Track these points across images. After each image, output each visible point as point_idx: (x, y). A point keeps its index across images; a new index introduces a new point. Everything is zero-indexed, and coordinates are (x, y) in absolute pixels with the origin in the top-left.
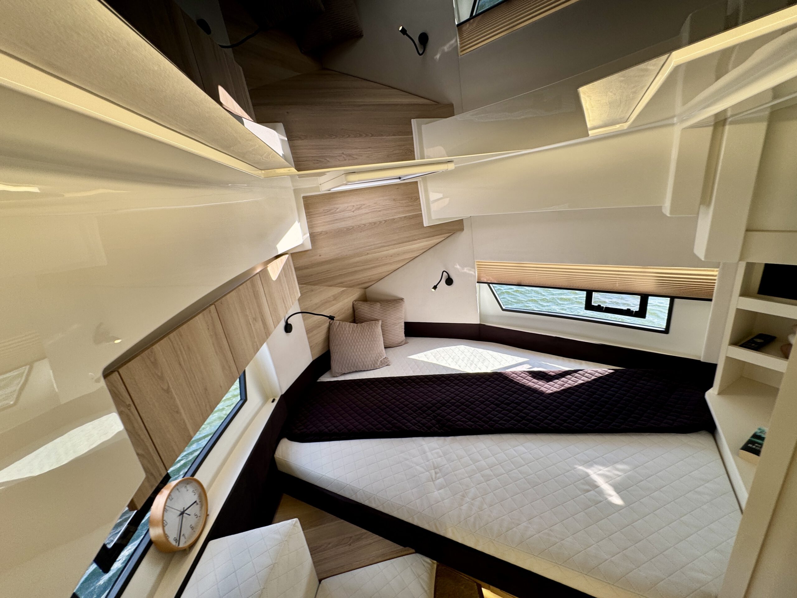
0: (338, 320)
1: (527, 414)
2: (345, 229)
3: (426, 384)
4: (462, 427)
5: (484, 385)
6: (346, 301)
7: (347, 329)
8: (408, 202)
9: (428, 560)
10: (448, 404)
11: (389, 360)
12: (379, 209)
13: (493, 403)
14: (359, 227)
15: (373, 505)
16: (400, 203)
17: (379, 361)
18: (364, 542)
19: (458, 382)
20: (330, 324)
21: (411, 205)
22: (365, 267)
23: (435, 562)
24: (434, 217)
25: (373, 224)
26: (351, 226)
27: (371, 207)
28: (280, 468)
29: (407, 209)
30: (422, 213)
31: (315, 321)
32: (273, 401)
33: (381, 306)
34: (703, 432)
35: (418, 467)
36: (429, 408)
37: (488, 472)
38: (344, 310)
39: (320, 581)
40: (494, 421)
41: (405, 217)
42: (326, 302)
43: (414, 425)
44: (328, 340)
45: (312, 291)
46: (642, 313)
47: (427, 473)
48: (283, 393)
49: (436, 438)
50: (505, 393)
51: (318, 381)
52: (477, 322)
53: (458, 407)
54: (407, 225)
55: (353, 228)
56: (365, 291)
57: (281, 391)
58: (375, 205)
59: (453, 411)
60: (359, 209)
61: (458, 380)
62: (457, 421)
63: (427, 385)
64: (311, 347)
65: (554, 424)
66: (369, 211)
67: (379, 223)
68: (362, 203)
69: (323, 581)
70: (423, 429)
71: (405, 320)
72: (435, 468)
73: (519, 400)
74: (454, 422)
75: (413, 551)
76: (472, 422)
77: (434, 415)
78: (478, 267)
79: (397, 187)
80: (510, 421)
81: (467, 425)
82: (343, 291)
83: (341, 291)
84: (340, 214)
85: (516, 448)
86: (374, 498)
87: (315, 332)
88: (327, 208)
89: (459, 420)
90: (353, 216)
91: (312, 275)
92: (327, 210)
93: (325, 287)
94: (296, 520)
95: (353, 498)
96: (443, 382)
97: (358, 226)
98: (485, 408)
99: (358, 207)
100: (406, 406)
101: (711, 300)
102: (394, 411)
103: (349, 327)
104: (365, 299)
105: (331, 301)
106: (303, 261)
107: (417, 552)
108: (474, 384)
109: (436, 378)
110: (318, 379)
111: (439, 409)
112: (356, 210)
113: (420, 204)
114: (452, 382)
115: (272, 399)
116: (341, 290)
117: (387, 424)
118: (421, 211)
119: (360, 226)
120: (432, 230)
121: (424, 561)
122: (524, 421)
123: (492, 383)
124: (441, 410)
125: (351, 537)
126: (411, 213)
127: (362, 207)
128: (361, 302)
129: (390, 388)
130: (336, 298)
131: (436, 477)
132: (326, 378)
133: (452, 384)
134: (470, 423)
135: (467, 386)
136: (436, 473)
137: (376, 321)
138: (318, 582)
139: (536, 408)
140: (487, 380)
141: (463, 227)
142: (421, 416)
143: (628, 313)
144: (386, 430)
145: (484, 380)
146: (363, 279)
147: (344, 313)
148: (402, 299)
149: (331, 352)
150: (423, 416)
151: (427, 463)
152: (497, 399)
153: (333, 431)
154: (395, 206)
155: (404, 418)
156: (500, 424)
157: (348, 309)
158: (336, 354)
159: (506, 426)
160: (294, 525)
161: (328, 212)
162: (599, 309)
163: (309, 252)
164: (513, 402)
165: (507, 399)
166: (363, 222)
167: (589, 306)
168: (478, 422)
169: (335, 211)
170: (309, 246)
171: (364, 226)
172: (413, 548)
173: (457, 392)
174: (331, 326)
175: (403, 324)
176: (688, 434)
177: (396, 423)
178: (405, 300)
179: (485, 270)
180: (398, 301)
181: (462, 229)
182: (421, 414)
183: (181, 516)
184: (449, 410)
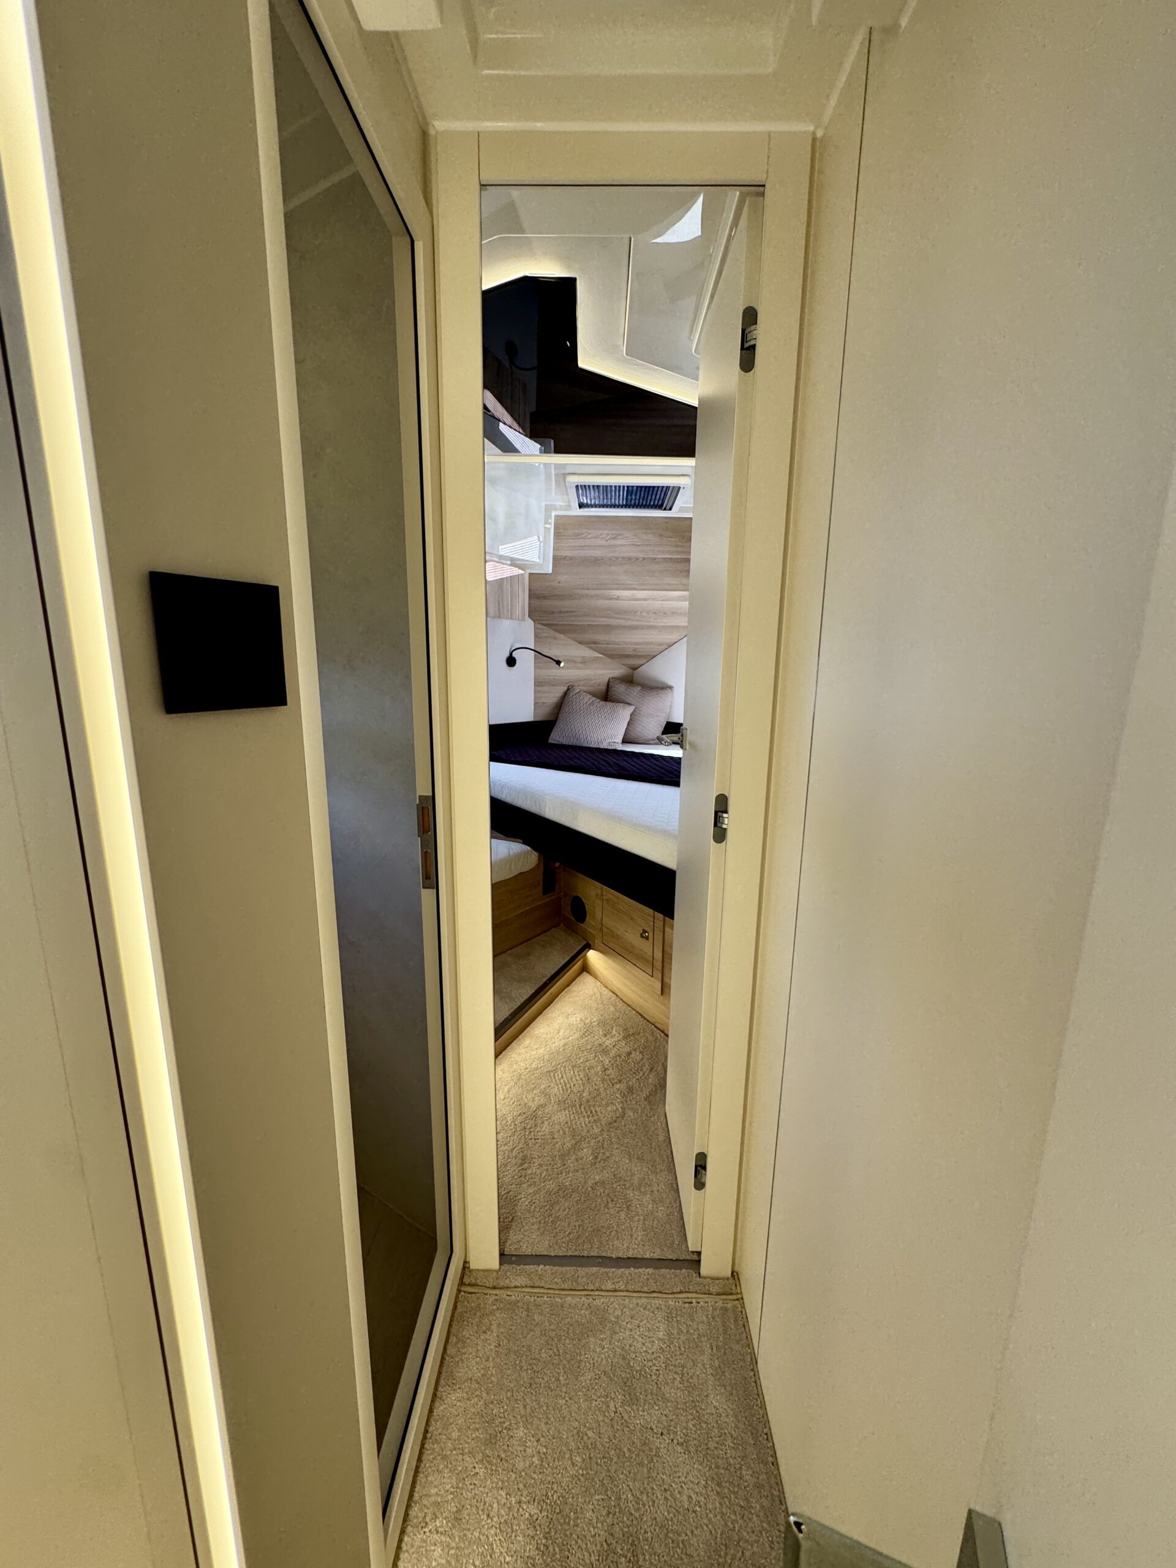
2: (593, 559)
6: (600, 672)
7: (592, 703)
16: (666, 540)
20: (568, 689)
21: (681, 546)
31: (550, 676)
38: (594, 681)
41: (669, 558)
45: (555, 638)
55: (602, 559)
64: (535, 703)
67: (635, 559)
82: (597, 657)
83: (595, 657)
87: (546, 688)
91: (553, 613)
93: (574, 642)
97: (608, 559)
103: (593, 700)
105: (578, 662)
106: (540, 588)
119: (611, 559)
126: (675, 555)
130: (585, 661)
147: (592, 686)
149: (558, 719)
157: (599, 685)
158: (561, 720)
163: (548, 576)
170: (550, 569)
171: (615, 559)
180: (664, 688)
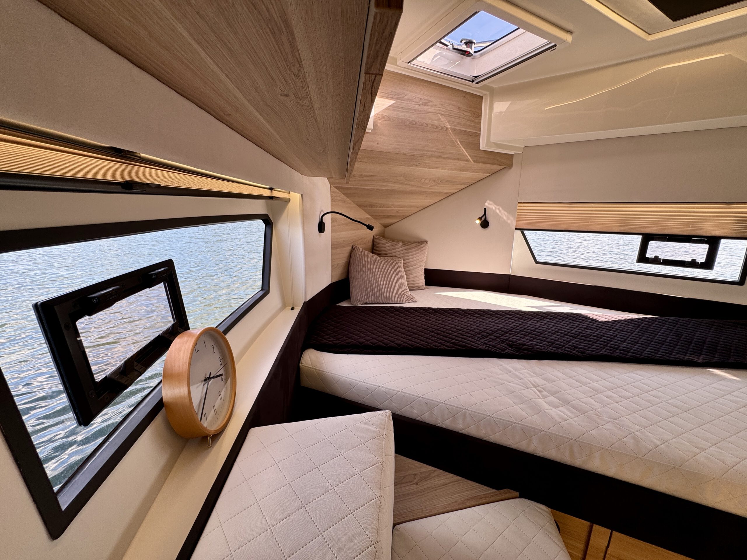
1: (618, 346)
2: (408, 123)
5: (544, 321)
8: (470, 116)
10: (512, 332)
11: (415, 297)
13: (566, 335)
14: (421, 125)
16: (463, 114)
17: (406, 295)
18: (433, 483)
20: (353, 249)
21: (473, 121)
22: (405, 188)
24: (492, 139)
25: (435, 127)
26: (414, 121)
27: (437, 107)
29: (468, 123)
30: (480, 134)
32: (294, 309)
33: (403, 245)
35: (512, 384)
36: (490, 334)
38: (365, 241)
41: (465, 131)
44: (348, 266)
45: (344, 201)
46: (708, 264)
47: (528, 390)
48: (307, 300)
54: (465, 141)
55: (416, 124)
56: (384, 230)
57: (306, 297)
58: (440, 106)
59: (523, 338)
60: (425, 104)
62: (535, 346)
66: (434, 111)
67: (441, 128)
68: (429, 98)
71: (426, 265)
74: (532, 346)
75: (517, 494)
76: (554, 348)
77: (500, 340)
79: (464, 95)
84: (407, 102)
87: (338, 251)
88: (396, 91)
90: (418, 110)
92: (395, 92)
93: (354, 204)
94: (388, 411)
98: (561, 338)
99: (426, 101)
102: (447, 333)
104: (385, 236)
107: (520, 496)
110: (337, 304)
111: (502, 335)
112: (422, 104)
113: (481, 122)
115: (291, 308)
116: (367, 217)
118: (480, 131)
119: (423, 125)
120: (486, 156)
123: (553, 320)
124: (506, 336)
126: (471, 129)
127: (429, 104)
128: (382, 238)
131: (542, 396)
133: (504, 318)
135: (524, 320)
136: (540, 391)
137: (399, 258)
139: (623, 341)
141: (513, 163)
142: (485, 339)
143: (693, 264)
146: (393, 208)
148: (426, 242)
149: (351, 280)
150: (487, 339)
151: (521, 381)
152: (569, 332)
153: (378, 344)
154: (459, 116)
155: (465, 339)
158: (356, 280)
161: (395, 95)
162: (656, 261)
165: (581, 333)
166: (427, 121)
167: (642, 258)
169: (403, 97)
171: (426, 125)
173: (515, 324)
174: (354, 252)
175: (424, 269)
177: (458, 343)
178: (429, 243)
181: (511, 166)
184: (516, 337)
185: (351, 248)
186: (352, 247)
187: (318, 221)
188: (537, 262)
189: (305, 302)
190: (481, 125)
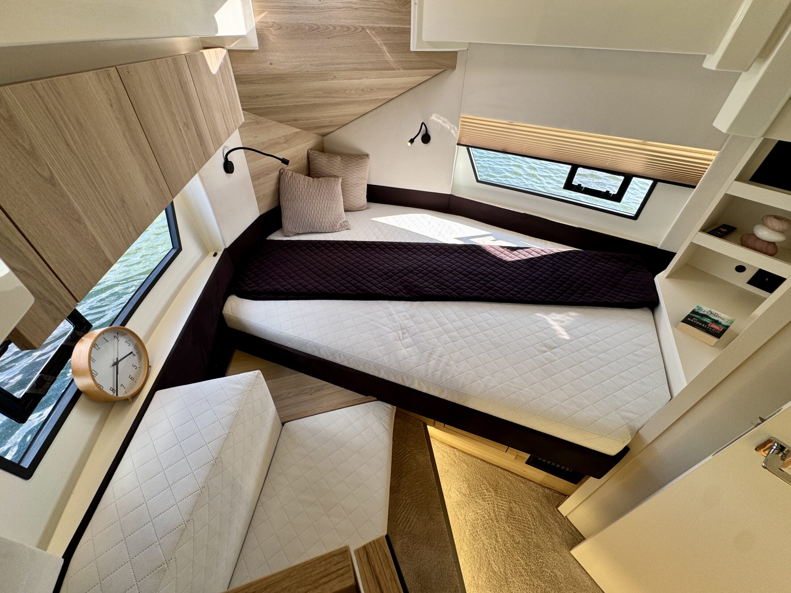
0: (291, 171)
1: (494, 285)
2: (307, 28)
3: (391, 250)
4: (430, 293)
5: (452, 256)
6: (300, 147)
7: (302, 182)
8: (395, 5)
9: (389, 406)
10: (415, 271)
11: (349, 223)
12: (356, 6)
13: (460, 273)
14: (325, 29)
15: (338, 361)
16: (384, 2)
17: (339, 223)
18: (325, 392)
19: (426, 251)
20: (281, 174)
21: (398, 12)
22: (328, 100)
23: (395, 407)
24: (425, 38)
25: (346, 29)
26: (315, 25)
28: (230, 325)
29: (393, 16)
30: (410, 29)
31: (261, 166)
32: (215, 255)
33: (342, 160)
34: (646, 309)
35: (385, 328)
36: (395, 274)
37: (455, 334)
38: (297, 158)
39: (283, 424)
40: (462, 289)
41: (389, 28)
42: (275, 144)
43: (380, 289)
44: (278, 192)
46: (618, 197)
47: (395, 333)
48: (227, 246)
49: (402, 302)
50: (473, 265)
51: (268, 239)
52: (448, 192)
53: (426, 274)
54: (390, 42)
55: (318, 28)
56: (323, 140)
57: (225, 245)
59: (421, 278)
61: (426, 249)
62: (425, 288)
63: (393, 252)
64: (257, 198)
65: (518, 295)
66: (341, 5)
67: (354, 29)
69: (286, 424)
70: (390, 293)
71: (368, 181)
72: (402, 329)
73: (487, 272)
74: (422, 288)
75: (376, 399)
76: (440, 289)
77: (400, 281)
78: (462, 125)
80: (478, 290)
81: (435, 291)
82: (296, 132)
83: (294, 133)
85: (481, 315)
86: (340, 354)
87: (262, 180)
89: (427, 287)
90: (319, 8)
91: (257, 97)
93: (274, 122)
94: (258, 371)
95: (316, 354)
96: (409, 250)
97: (325, 27)
98: (453, 277)
100: (371, 270)
101: (694, 187)
102: (357, 275)
103: (303, 180)
104: (321, 148)
105: (282, 143)
106: (246, 68)
107: (378, 400)
108: (442, 254)
109: (402, 246)
110: (267, 237)
111: (405, 275)
113: (410, 12)
114: (419, 251)
115: (213, 253)
116: (294, 131)
117: (351, 287)
118: (410, 24)
119: (328, 28)
120: (419, 59)
121: (386, 407)
122: (491, 291)
123: (461, 255)
124: (408, 277)
125: (312, 388)
126: (397, 23)
128: (318, 152)
129: (353, 252)
130: (288, 140)
131: (403, 338)
132: (276, 237)
133: (419, 252)
134: (437, 289)
135: (435, 255)
136: (403, 333)
137: (336, 179)
138: (281, 425)
139: (503, 280)
140: (456, 251)
141: (456, 63)
142: (387, 281)
143: (606, 195)
144: (350, 293)
145: (452, 251)
146: (323, 119)
147: (296, 163)
148: (367, 155)
149: (282, 208)
150: (389, 281)
151: (394, 324)
152: (465, 270)
153: (291, 290)
154: (378, 7)
155: (369, 282)
156: (468, 292)
157: (302, 159)
158: (288, 210)
159: (473, 294)
160: (257, 377)
162: (578, 189)
163: (254, 54)
164: (480, 273)
165: (474, 270)
166: (333, 22)
167: (569, 185)
168: (445, 289)
170: (254, 44)
171: (333, 28)
172: (375, 396)
173: (424, 261)
174: (282, 177)
175: (366, 186)
176: (635, 310)
177: (361, 286)
178: (370, 157)
179: (469, 129)
180: (363, 156)
181: (454, 68)
182: (387, 279)
183: (115, 366)
184: (416, 277)
185: (278, 172)
186: (280, 172)
187: (223, 161)
188: (478, 181)
189: (225, 249)
190: (410, 16)
